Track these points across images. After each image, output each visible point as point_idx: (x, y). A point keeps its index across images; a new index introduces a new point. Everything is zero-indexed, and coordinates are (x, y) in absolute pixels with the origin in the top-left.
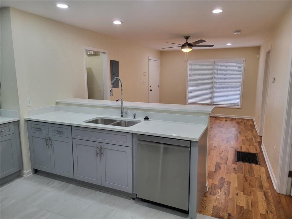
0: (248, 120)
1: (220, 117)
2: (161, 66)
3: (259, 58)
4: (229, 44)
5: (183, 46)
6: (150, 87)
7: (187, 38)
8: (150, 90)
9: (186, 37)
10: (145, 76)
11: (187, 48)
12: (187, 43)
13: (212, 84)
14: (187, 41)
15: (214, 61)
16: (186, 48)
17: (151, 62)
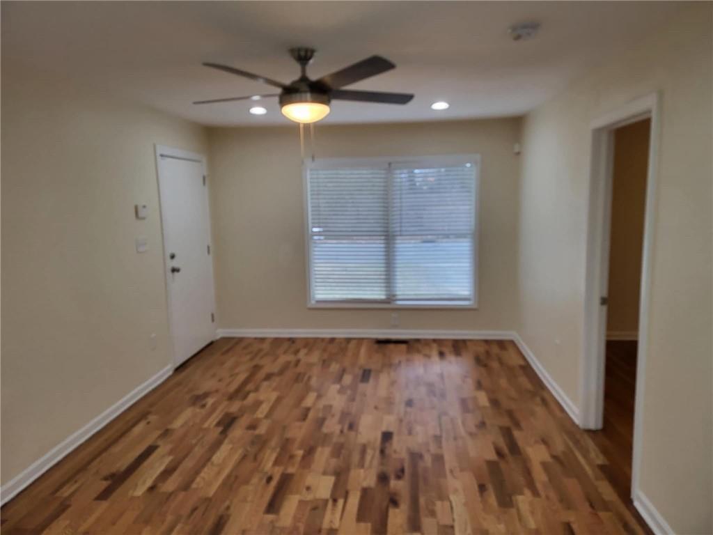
0: (502, 344)
1: (418, 341)
2: (212, 180)
3: (518, 154)
4: (440, 106)
5: (290, 93)
6: (173, 257)
7: (303, 56)
8: (174, 270)
9: (299, 50)
10: (144, 218)
11: (306, 101)
12: (304, 79)
13: (389, 238)
14: (304, 71)
15: (390, 164)
16: (301, 101)
17: (165, 164)
